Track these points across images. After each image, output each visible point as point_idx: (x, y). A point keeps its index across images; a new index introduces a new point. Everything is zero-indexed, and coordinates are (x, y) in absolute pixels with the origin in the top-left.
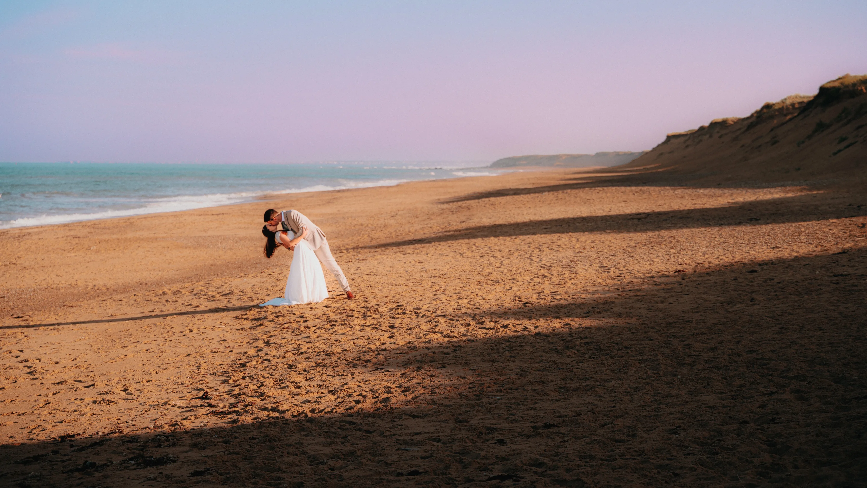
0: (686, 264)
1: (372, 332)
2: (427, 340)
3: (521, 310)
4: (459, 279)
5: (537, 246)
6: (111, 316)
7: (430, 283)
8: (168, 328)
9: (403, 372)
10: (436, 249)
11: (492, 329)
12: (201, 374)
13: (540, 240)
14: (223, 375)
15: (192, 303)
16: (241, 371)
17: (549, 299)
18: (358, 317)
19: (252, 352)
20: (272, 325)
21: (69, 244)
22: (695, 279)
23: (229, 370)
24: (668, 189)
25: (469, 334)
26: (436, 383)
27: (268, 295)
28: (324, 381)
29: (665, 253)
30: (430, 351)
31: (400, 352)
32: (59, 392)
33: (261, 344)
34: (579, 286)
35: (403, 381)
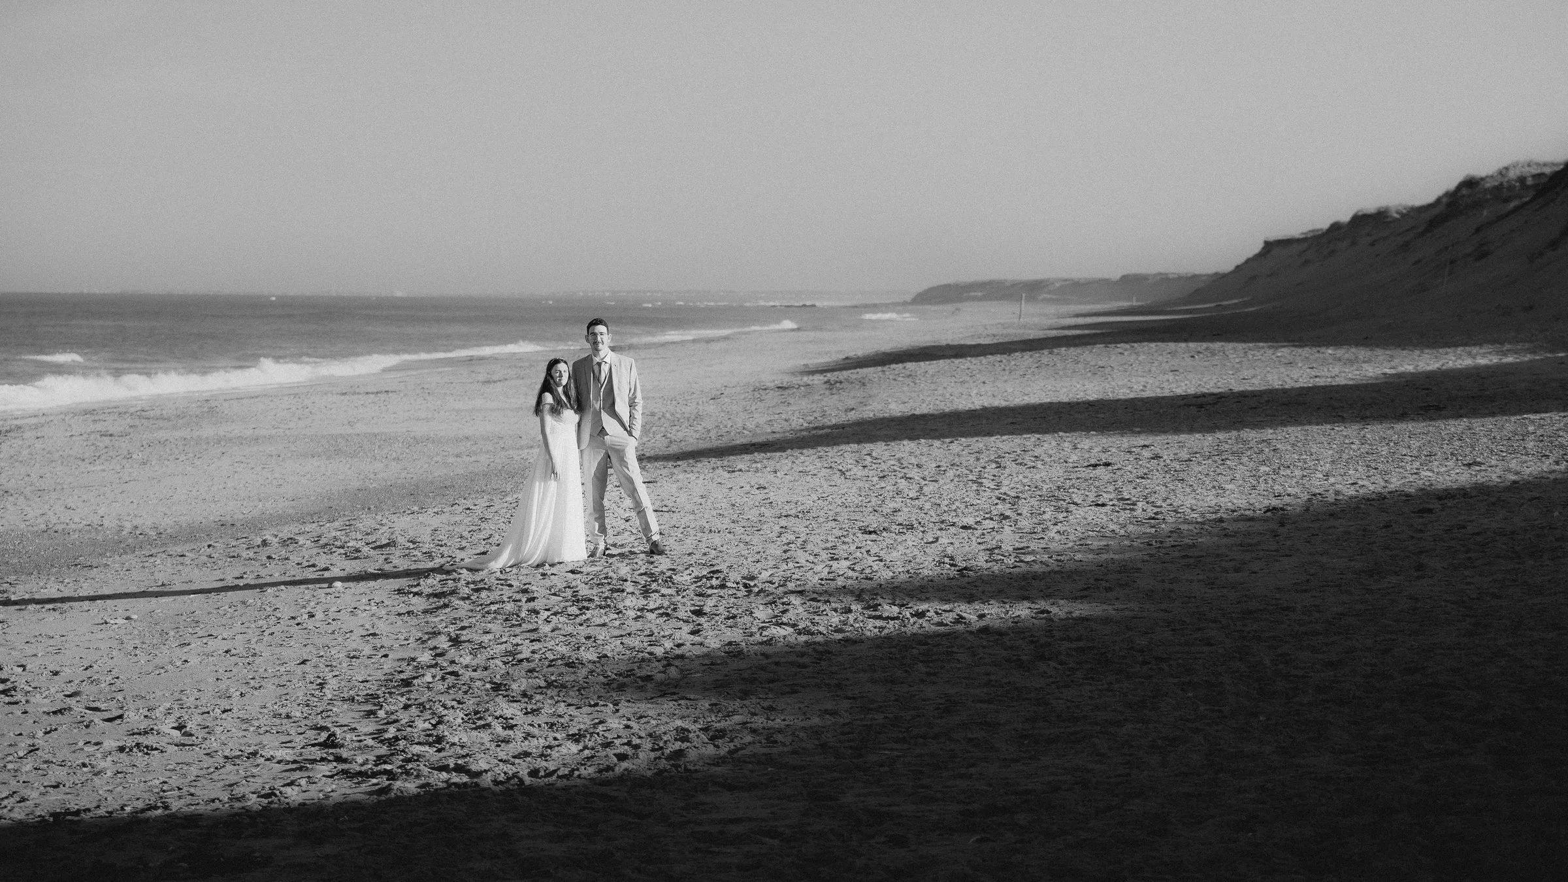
0: (1289, 495)
1: (658, 622)
2: (765, 639)
3: (954, 582)
4: (835, 520)
5: (993, 458)
6: (163, 585)
7: (777, 528)
8: (268, 609)
9: (714, 701)
10: (793, 462)
11: (893, 619)
12: (325, 698)
13: (1001, 445)
14: (367, 701)
15: (317, 563)
16: (402, 695)
17: (1010, 561)
18: (633, 593)
19: (425, 657)
20: (466, 605)
21: (93, 448)
22: (1306, 525)
23: (379, 692)
24: (1263, 348)
25: (848, 628)
26: (778, 722)
27: (462, 549)
28: (560, 716)
29: (1248, 474)
30: (770, 661)
31: (710, 661)
32: (56, 729)
33: (443, 643)
34: (1072, 537)
35: (714, 719)
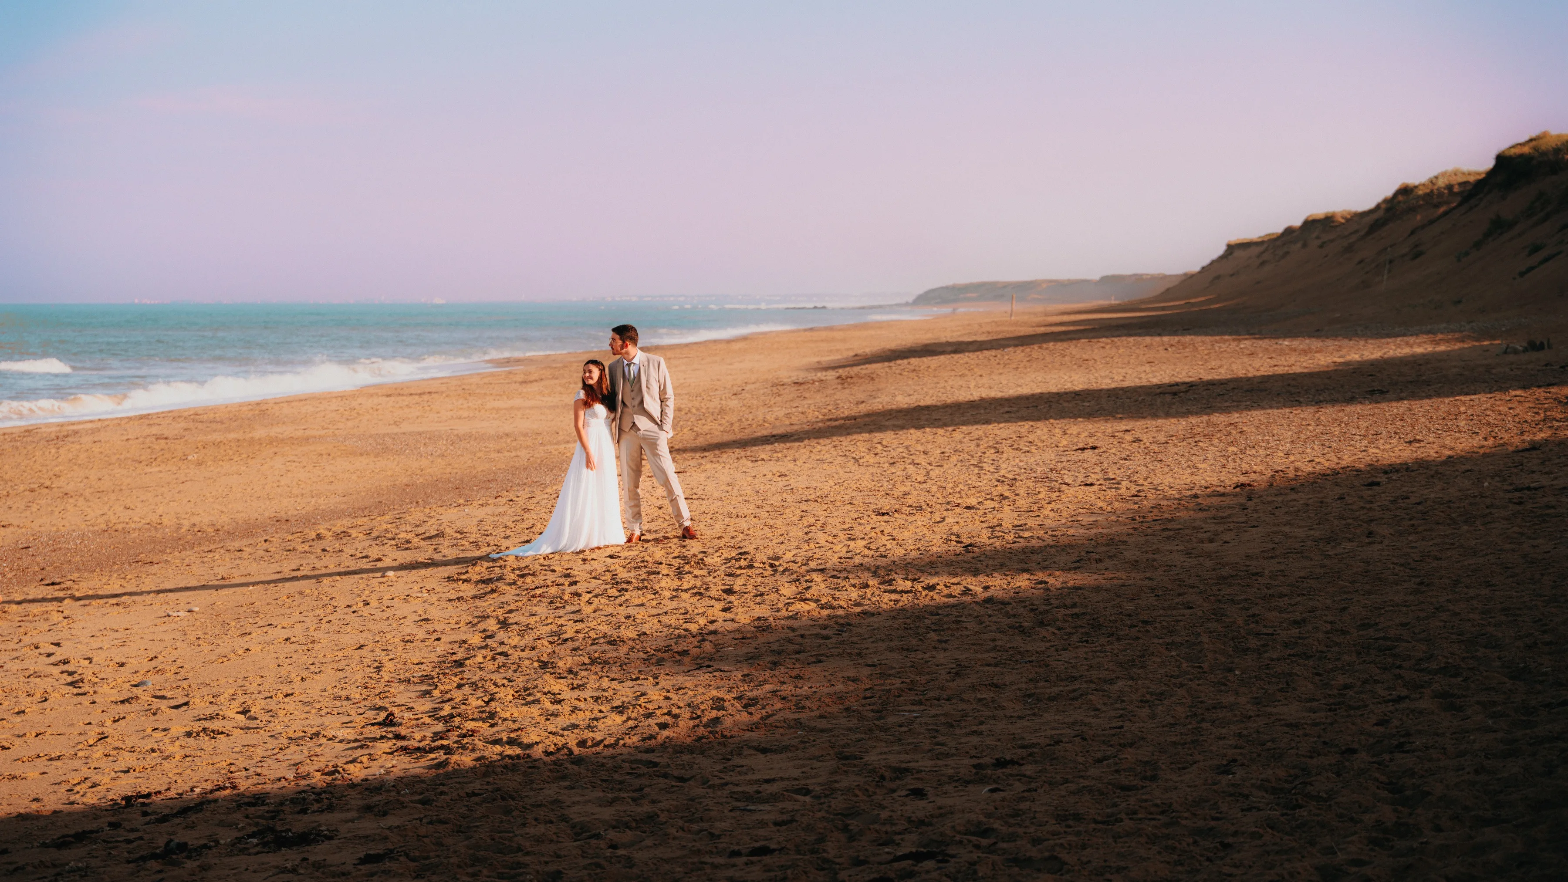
0: (1255, 472)
1: (692, 601)
2: (791, 614)
3: (960, 558)
4: (851, 503)
5: (991, 444)
6: (223, 578)
7: (798, 512)
8: (325, 598)
9: (746, 672)
10: (811, 452)
11: (907, 592)
12: (382, 680)
13: (998, 432)
14: (422, 682)
15: (369, 554)
16: (456, 675)
17: (1010, 537)
18: (668, 575)
19: (476, 640)
20: (513, 591)
21: (149, 451)
22: (1270, 499)
23: (433, 673)
24: (1227, 340)
25: (866, 602)
26: (805, 690)
27: (507, 538)
28: (604, 690)
29: (1218, 454)
30: (796, 634)
31: (741, 636)
32: (124, 718)
33: (491, 625)
34: (1065, 514)
35: (746, 688)
